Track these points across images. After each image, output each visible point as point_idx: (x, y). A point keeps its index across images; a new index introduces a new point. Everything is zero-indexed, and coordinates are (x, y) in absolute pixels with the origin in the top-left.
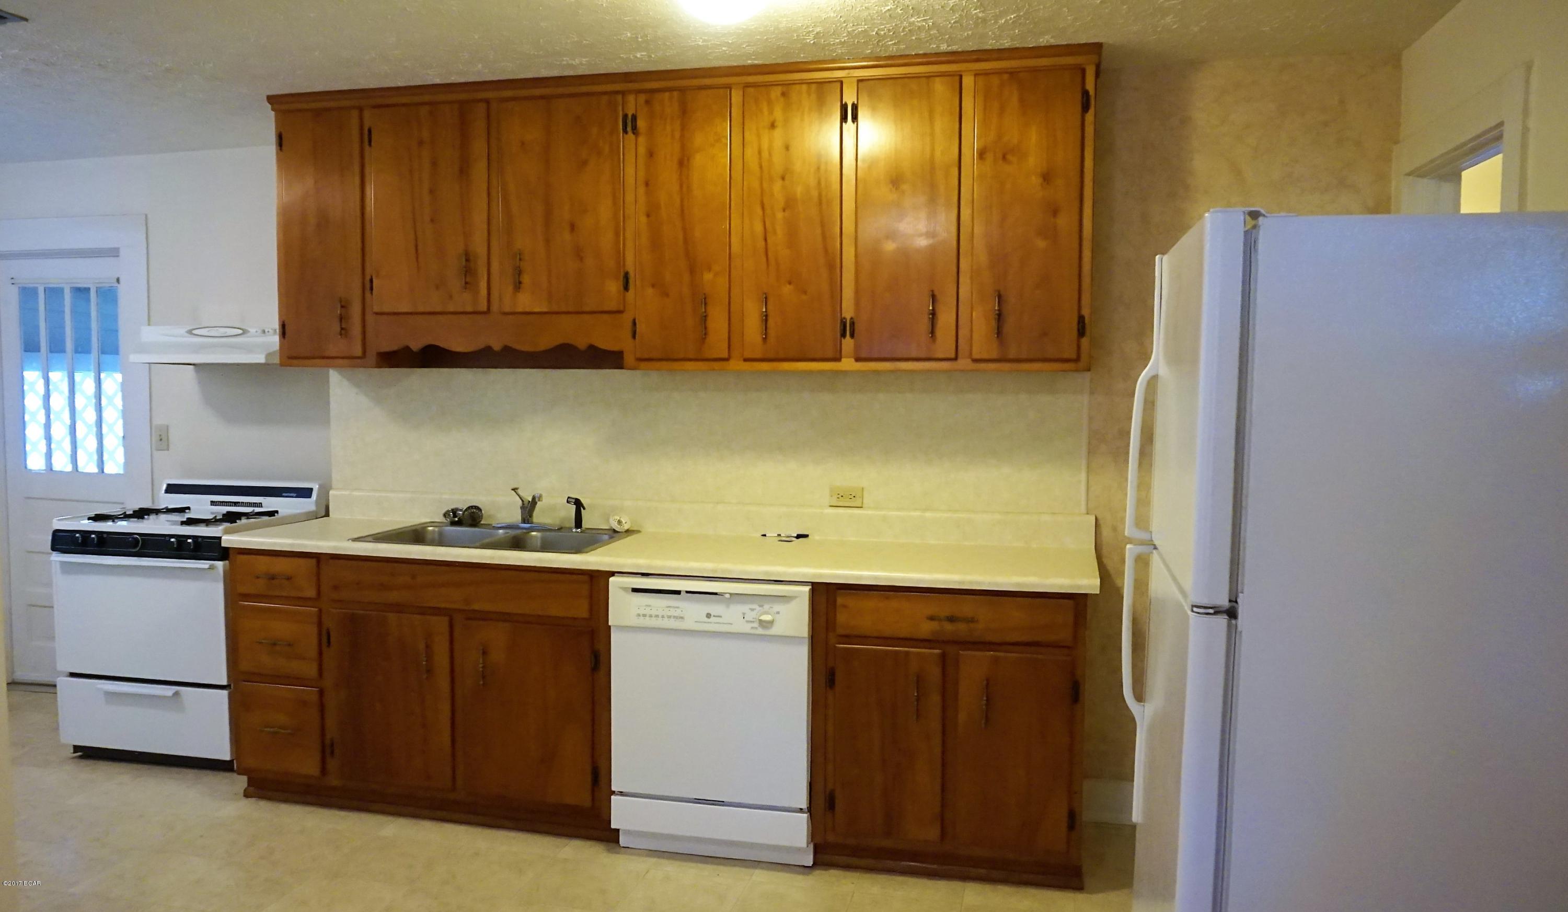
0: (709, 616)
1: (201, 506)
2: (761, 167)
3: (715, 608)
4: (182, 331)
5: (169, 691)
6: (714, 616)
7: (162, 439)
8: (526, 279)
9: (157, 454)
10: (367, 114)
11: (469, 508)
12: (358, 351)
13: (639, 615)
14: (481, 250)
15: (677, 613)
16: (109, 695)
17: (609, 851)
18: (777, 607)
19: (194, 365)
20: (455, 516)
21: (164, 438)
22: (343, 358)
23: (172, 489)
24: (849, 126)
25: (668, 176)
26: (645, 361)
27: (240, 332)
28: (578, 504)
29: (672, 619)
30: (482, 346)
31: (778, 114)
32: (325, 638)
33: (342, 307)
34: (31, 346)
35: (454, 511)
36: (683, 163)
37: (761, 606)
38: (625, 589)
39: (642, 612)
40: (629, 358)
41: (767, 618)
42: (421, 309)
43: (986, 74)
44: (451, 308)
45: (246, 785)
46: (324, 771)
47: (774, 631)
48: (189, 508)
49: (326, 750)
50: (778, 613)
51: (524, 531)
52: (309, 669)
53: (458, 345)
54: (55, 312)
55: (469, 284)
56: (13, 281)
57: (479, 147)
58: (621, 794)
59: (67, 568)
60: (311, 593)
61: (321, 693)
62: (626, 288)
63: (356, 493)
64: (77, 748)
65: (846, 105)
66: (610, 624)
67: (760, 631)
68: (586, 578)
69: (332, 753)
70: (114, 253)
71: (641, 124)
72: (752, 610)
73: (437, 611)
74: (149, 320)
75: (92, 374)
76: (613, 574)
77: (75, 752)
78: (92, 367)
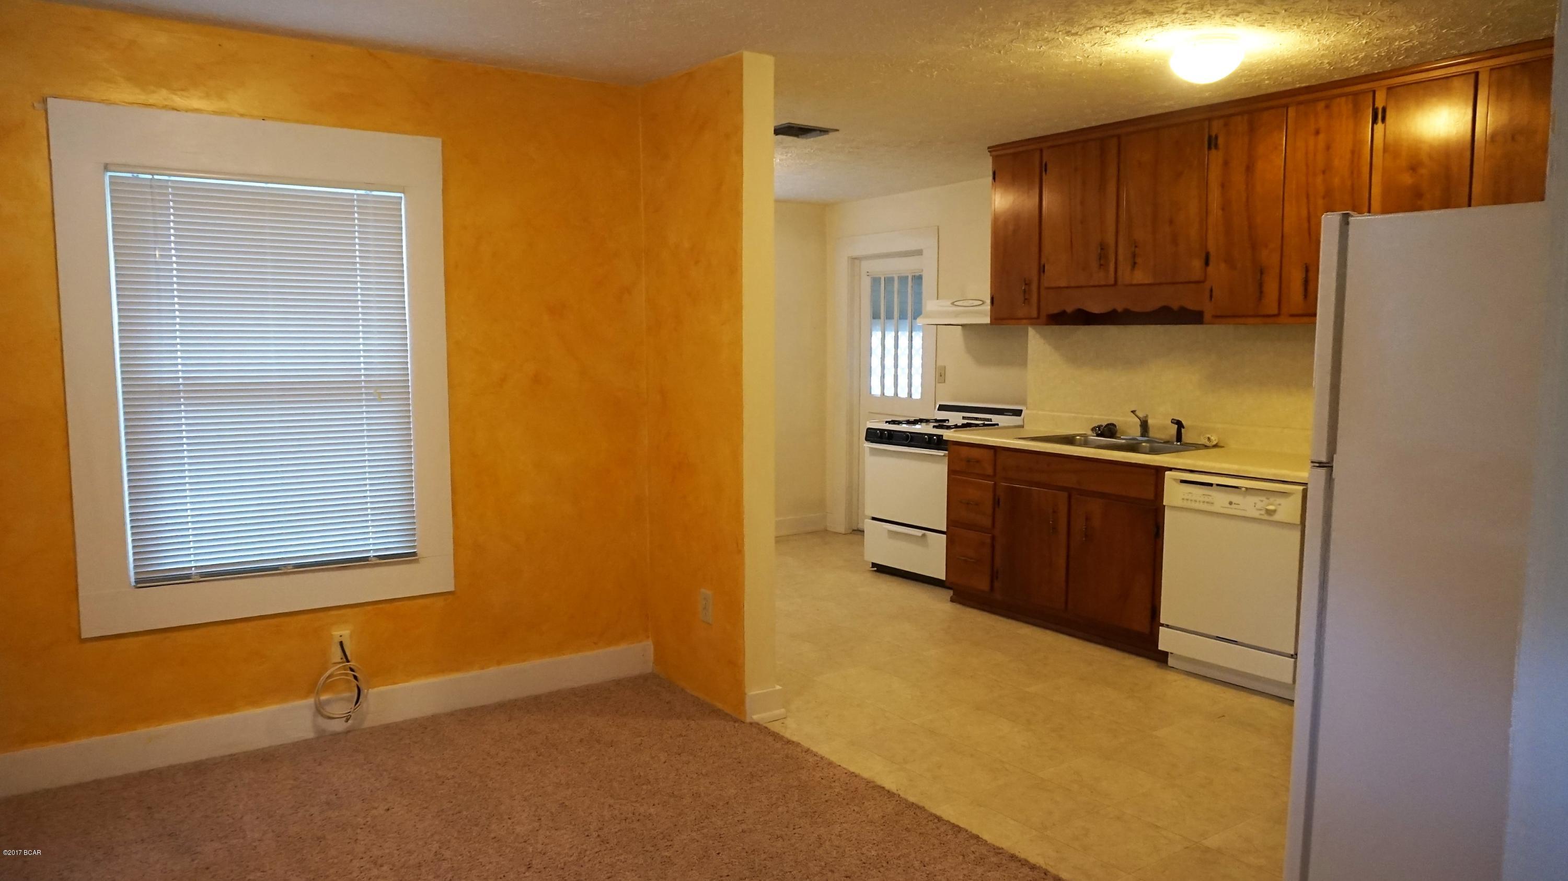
0: (1231, 503)
1: (956, 418)
2: (1307, 165)
3: (1235, 498)
4: (949, 303)
5: (919, 533)
6: (1235, 504)
7: (941, 375)
8: (1139, 260)
9: (938, 385)
10: (1045, 153)
11: (1108, 425)
12: (1035, 314)
13: (1183, 499)
14: (1111, 240)
15: (1210, 499)
16: (891, 533)
17: (1158, 666)
18: (1279, 500)
19: (961, 325)
20: (1099, 430)
21: (943, 375)
22: (1026, 319)
23: (942, 408)
24: (1379, 127)
25: (1238, 177)
26: (1219, 318)
27: (981, 303)
28: (1179, 424)
29: (1206, 504)
30: (1109, 310)
31: (1322, 122)
32: (996, 502)
33: (1026, 284)
34: (876, 316)
35: (1099, 427)
36: (1249, 168)
37: (1268, 499)
38: (1175, 480)
39: (1186, 497)
40: (1207, 316)
41: (1271, 507)
42: (1072, 285)
43: (1500, 68)
44: (1091, 284)
45: (952, 595)
46: (992, 588)
47: (1276, 517)
48: (948, 420)
49: (994, 576)
50: (1280, 505)
51: (1138, 442)
52: (986, 522)
53: (1095, 308)
54: (889, 292)
55: (1102, 266)
56: (868, 274)
57: (1112, 171)
58: (1167, 626)
59: (874, 452)
60: (990, 471)
61: (993, 538)
62: (1207, 263)
63: (1040, 412)
64: (874, 565)
65: (1377, 109)
66: (1164, 504)
67: (1266, 517)
68: (1153, 471)
69: (997, 578)
70: (919, 253)
71: (1221, 141)
72: (1262, 501)
73: (1063, 489)
74: (938, 298)
75: (907, 334)
76: (1170, 469)
77: (872, 567)
78: (907, 328)
